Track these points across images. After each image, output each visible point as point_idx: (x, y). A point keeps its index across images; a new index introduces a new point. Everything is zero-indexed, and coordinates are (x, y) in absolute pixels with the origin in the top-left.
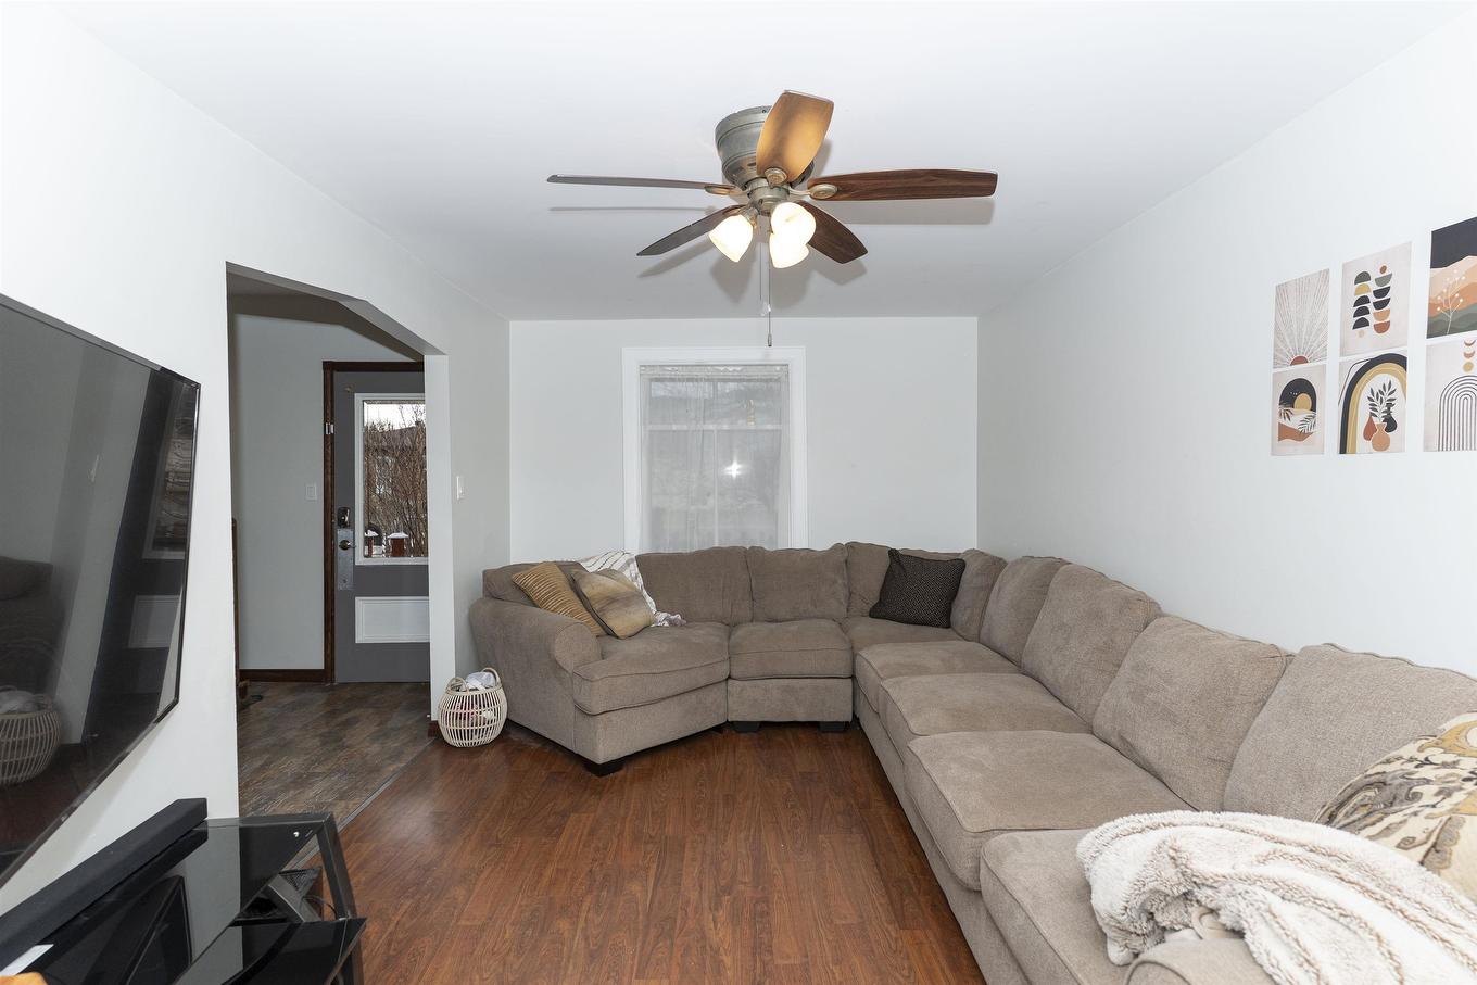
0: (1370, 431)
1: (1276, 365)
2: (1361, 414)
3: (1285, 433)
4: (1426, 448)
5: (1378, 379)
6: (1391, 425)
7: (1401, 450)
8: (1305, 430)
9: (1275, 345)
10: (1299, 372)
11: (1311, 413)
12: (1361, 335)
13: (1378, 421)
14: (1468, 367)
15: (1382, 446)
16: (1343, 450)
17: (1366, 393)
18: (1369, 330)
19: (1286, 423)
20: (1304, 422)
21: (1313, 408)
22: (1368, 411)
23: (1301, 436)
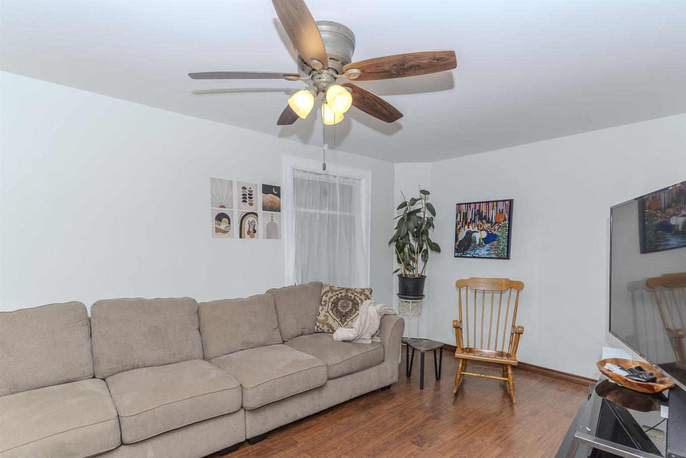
0: (249, 232)
1: (212, 206)
2: (246, 227)
3: (218, 230)
4: (264, 238)
5: (250, 218)
6: (255, 231)
7: (257, 238)
8: (227, 229)
9: (212, 199)
10: (223, 210)
11: (229, 225)
12: (245, 205)
13: (251, 230)
14: (272, 220)
15: (252, 237)
16: (241, 237)
17: (247, 222)
18: (247, 204)
19: (219, 227)
20: (226, 227)
21: (229, 223)
22: (248, 227)
23: (225, 232)
